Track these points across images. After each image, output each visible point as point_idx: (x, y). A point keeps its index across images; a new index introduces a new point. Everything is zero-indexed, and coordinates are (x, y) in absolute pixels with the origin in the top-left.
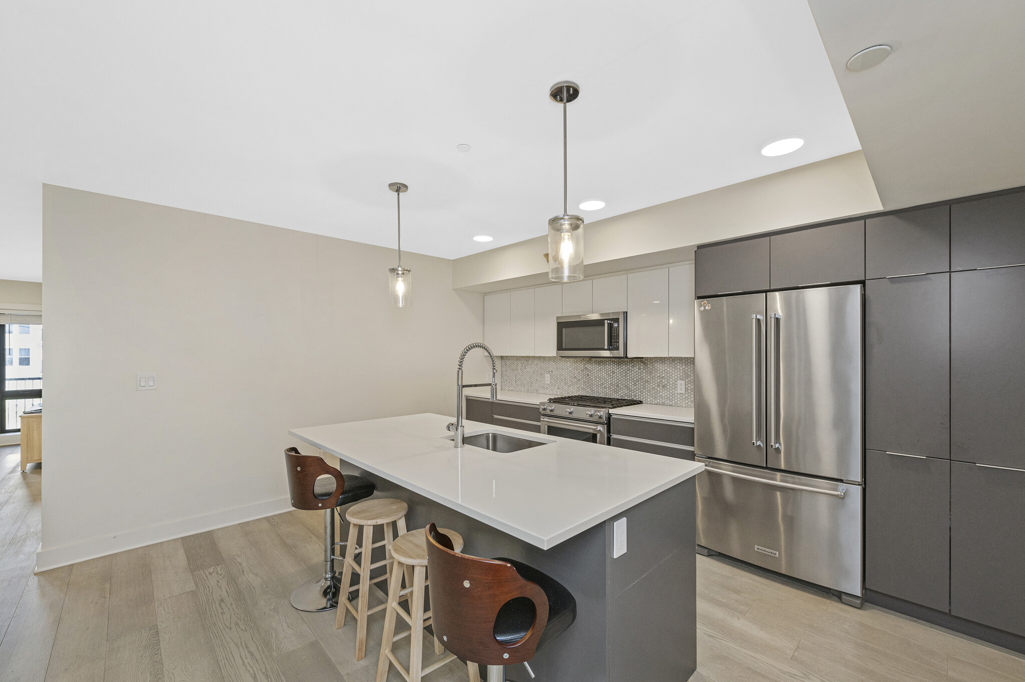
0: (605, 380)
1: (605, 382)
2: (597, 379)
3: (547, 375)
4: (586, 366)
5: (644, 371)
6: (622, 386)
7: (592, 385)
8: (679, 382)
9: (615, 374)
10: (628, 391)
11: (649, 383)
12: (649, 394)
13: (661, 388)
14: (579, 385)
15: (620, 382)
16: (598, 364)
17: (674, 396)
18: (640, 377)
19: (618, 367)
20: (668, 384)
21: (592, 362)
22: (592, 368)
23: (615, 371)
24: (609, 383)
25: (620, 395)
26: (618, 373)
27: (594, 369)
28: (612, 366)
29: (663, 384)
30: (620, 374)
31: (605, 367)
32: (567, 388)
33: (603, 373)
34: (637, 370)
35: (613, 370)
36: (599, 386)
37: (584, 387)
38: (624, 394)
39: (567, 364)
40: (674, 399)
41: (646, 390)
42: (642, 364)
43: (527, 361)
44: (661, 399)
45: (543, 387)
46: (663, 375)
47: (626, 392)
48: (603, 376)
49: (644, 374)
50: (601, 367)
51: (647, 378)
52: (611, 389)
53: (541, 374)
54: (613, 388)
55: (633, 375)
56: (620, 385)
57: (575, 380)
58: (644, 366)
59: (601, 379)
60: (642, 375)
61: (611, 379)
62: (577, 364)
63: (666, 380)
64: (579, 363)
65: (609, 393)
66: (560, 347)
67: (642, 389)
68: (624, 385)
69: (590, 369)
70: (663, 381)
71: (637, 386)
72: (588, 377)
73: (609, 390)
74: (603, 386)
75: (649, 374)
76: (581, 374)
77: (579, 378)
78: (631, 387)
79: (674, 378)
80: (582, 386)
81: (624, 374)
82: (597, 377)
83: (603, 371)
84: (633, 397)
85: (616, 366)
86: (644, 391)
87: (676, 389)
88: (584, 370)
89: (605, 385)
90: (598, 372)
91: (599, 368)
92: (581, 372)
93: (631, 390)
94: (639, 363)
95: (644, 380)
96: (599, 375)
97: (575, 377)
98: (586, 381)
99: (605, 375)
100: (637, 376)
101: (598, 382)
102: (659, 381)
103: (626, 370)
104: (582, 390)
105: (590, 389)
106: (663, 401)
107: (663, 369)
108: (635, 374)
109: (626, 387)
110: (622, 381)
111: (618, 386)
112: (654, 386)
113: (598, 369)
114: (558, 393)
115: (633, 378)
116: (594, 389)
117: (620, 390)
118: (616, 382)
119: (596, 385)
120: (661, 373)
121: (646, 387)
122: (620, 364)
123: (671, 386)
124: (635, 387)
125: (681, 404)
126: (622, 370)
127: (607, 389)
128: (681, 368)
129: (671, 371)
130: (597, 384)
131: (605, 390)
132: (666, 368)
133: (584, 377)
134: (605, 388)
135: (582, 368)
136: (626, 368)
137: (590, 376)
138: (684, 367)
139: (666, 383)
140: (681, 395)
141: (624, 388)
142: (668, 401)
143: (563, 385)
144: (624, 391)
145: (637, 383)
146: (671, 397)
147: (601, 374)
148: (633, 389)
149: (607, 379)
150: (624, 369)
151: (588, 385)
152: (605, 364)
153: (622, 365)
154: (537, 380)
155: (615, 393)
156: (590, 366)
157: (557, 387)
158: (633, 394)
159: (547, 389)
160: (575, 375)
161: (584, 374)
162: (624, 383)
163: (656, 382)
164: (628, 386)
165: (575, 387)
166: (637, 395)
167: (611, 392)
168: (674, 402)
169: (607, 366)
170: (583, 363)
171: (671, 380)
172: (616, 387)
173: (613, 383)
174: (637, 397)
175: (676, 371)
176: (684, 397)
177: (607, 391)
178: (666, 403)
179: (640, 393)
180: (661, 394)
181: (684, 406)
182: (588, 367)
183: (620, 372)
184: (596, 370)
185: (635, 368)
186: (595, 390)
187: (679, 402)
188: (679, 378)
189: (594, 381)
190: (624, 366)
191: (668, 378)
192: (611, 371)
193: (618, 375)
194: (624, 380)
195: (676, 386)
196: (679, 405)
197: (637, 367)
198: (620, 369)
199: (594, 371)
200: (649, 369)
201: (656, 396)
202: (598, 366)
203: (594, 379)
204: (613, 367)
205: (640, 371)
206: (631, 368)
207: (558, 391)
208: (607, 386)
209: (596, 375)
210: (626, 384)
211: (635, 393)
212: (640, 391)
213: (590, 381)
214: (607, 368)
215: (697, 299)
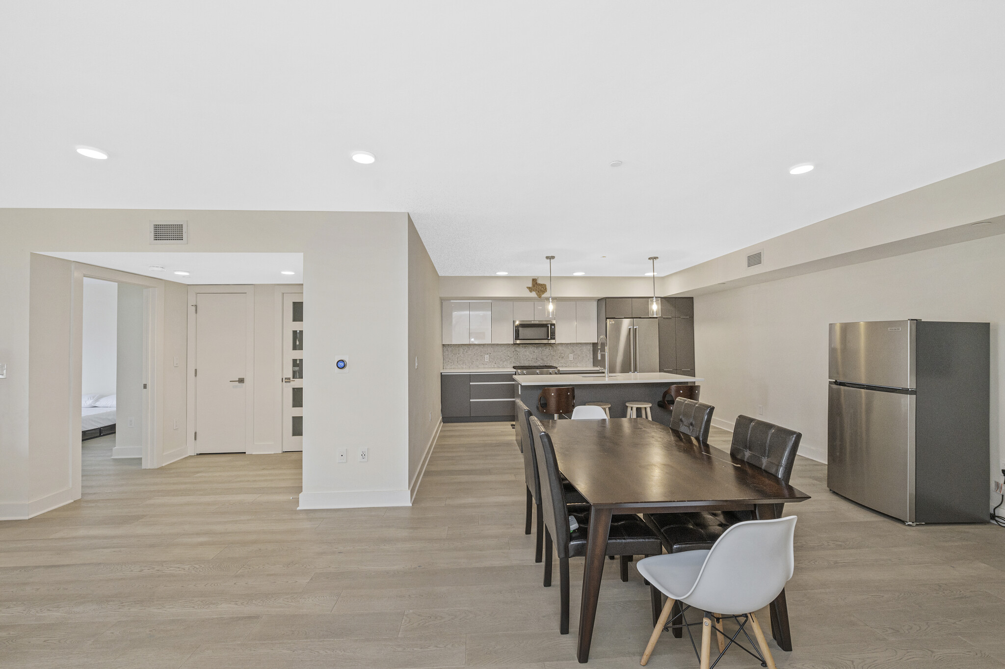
6: (539, 359)
8: (570, 355)
13: (561, 358)
17: (567, 362)
20: (564, 356)
23: (535, 351)
27: (521, 350)
29: (562, 356)
32: (502, 363)
36: (525, 360)
43: (468, 347)
44: (561, 364)
45: (483, 364)
46: (562, 352)
47: (542, 362)
48: (528, 353)
53: (481, 356)
54: (534, 361)
58: (552, 348)
59: (526, 356)
60: (551, 353)
61: (533, 355)
62: (510, 348)
67: (551, 360)
71: (548, 358)
73: (532, 362)
75: (554, 352)
76: (512, 354)
77: (511, 356)
79: (567, 353)
80: (514, 360)
81: (540, 353)
84: (546, 364)
87: (568, 358)
88: (515, 351)
91: (525, 350)
93: (544, 360)
95: (552, 355)
96: (525, 353)
97: (508, 356)
102: (560, 355)
108: (547, 352)
109: (542, 359)
110: (539, 356)
111: (537, 359)
112: (557, 358)
117: (538, 361)
121: (553, 358)
122: (537, 347)
123: (566, 357)
128: (571, 348)
129: (566, 350)
132: (563, 348)
133: (515, 355)
140: (571, 361)
142: (565, 365)
143: (499, 361)
151: (517, 360)
154: (477, 359)
155: (535, 363)
159: (486, 364)
162: (541, 357)
163: (558, 355)
165: (508, 362)
168: (567, 365)
169: (529, 348)
175: (568, 350)
180: (561, 361)
183: (538, 351)
185: (547, 349)
186: (523, 362)
191: (565, 353)
192: (533, 351)
200: (554, 349)
204: (534, 349)
208: (530, 360)
211: (547, 362)
215: (607, 318)
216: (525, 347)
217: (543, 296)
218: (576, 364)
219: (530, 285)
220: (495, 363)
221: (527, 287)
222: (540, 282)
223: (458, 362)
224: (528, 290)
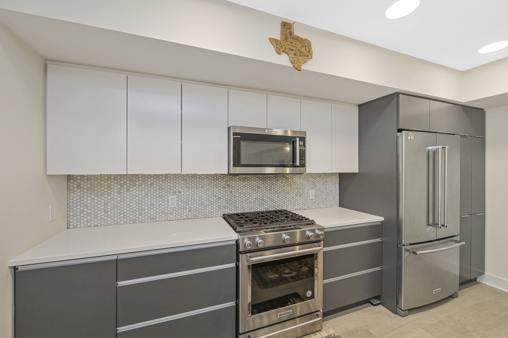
0: (250, 195)
1: (250, 197)
2: (242, 195)
3: (170, 197)
4: (229, 183)
5: (286, 185)
6: (267, 199)
7: (235, 202)
8: (311, 191)
9: (261, 189)
10: (273, 203)
11: (289, 194)
12: (289, 203)
13: (298, 197)
14: (219, 204)
15: (265, 196)
16: (242, 180)
17: (307, 202)
18: (282, 189)
19: (263, 182)
20: (303, 193)
21: (235, 179)
22: (235, 184)
23: (261, 186)
24: (255, 197)
25: (265, 208)
26: (263, 187)
27: (238, 185)
28: (257, 182)
29: (300, 193)
30: (265, 189)
31: (251, 183)
32: (203, 209)
33: (248, 189)
34: (280, 184)
35: (259, 185)
36: (244, 201)
37: (226, 205)
38: (269, 205)
39: (203, 182)
40: (307, 204)
41: (288, 200)
42: (284, 179)
43: (131, 180)
44: (298, 206)
45: (163, 213)
46: (300, 187)
47: (271, 204)
48: (248, 191)
49: (286, 187)
50: (246, 183)
51: (288, 190)
52: (257, 204)
53: (161, 197)
54: (259, 202)
55: (276, 188)
56: (265, 198)
57: (215, 199)
58: (286, 180)
59: (246, 195)
60: (284, 188)
61: (257, 194)
62: (217, 182)
63: (302, 190)
64: (220, 180)
65: (254, 207)
66: (237, 163)
67: (284, 200)
68: (269, 198)
69: (233, 185)
70: (300, 191)
71: (280, 198)
72: (231, 194)
73: (254, 205)
74: (248, 201)
75: (289, 187)
76: (222, 192)
77: (219, 196)
78: (274, 199)
79: (307, 189)
80: (224, 204)
81: (269, 188)
82: (242, 193)
83: (248, 186)
84: (276, 207)
85: (261, 181)
86: (286, 201)
87: (308, 196)
88: (226, 187)
89: (250, 200)
90: (242, 188)
91: (244, 184)
92: (222, 189)
93: (274, 201)
94: (282, 178)
95: (286, 192)
96: (244, 191)
97: (215, 196)
98: (229, 198)
99: (250, 190)
100: (280, 189)
101: (242, 198)
102: (297, 191)
103: (271, 185)
104: (224, 209)
105: (233, 206)
106: (300, 207)
107: (300, 182)
108: (278, 187)
109: (271, 199)
110: (267, 195)
111: (263, 199)
112: (293, 196)
113: (242, 185)
114: (190, 216)
115: (276, 191)
116: (237, 205)
117: (265, 203)
118: (261, 196)
119: (240, 202)
120: (298, 185)
121: (287, 197)
122: (265, 179)
123: (305, 194)
124: (278, 199)
125: (312, 207)
126: (267, 185)
127: (252, 203)
128: (312, 181)
129: (305, 183)
130: (242, 200)
131: (250, 205)
132: (302, 181)
133: (226, 194)
134: (250, 202)
135: (224, 186)
136: (271, 182)
137: (233, 193)
138: (313, 179)
139: (302, 192)
140: (312, 200)
141: (269, 200)
142: (303, 206)
143: (198, 206)
144: (269, 203)
145: (280, 195)
146: (305, 203)
147: (246, 190)
148: (276, 200)
149: (253, 194)
150: (269, 184)
151: (231, 202)
152: (250, 180)
153: (267, 180)
154: (152, 205)
155: (261, 206)
156: (233, 183)
157: (188, 210)
158: (276, 205)
159: (172, 214)
160: (215, 194)
161: (227, 192)
162: (269, 196)
163: (295, 192)
164: (272, 198)
165: (215, 207)
166: (280, 205)
167: (257, 206)
168: (307, 206)
169: (253, 182)
170: (224, 180)
171: (305, 190)
172: (261, 201)
173: (259, 197)
174: (280, 207)
175: (308, 183)
176: (313, 201)
177: (252, 206)
178: (302, 208)
179: (282, 203)
180: (298, 201)
181: (313, 208)
182: (231, 184)
183: (265, 186)
184: (240, 187)
185: (278, 182)
186: (240, 207)
187: (310, 206)
188: (310, 188)
189: (237, 198)
190: (269, 181)
191: (303, 189)
192: (257, 186)
193: (263, 190)
194: (269, 193)
195: (308, 194)
196: (310, 208)
197: (280, 181)
198: (265, 184)
199: (238, 188)
200: (289, 182)
201: (295, 204)
202: (242, 183)
203: (238, 195)
204: (259, 183)
205: (282, 185)
206: (275, 182)
207: (190, 214)
208: (252, 201)
209: (240, 191)
210: (271, 197)
211: (278, 204)
212: (282, 201)
213: (233, 198)
214: (253, 184)
215: (400, 131)
216: (244, 179)
217: (304, 67)
218: (318, 204)
219: (278, 37)
220: (190, 211)
221: (271, 40)
222: (297, 32)
223: (106, 212)
224: (271, 48)
